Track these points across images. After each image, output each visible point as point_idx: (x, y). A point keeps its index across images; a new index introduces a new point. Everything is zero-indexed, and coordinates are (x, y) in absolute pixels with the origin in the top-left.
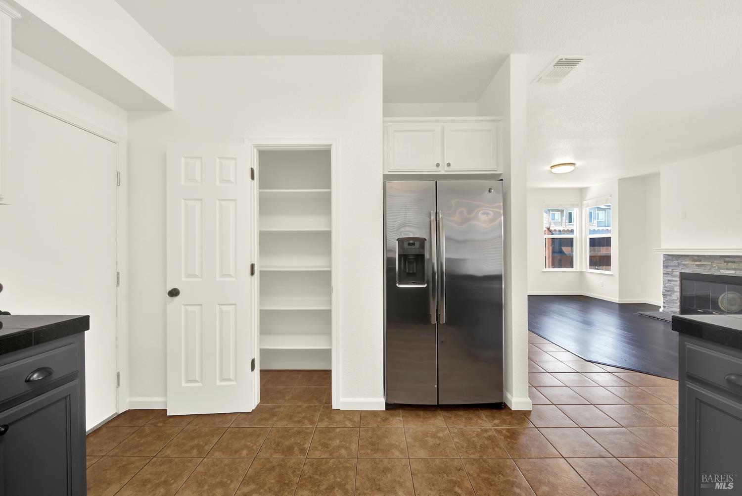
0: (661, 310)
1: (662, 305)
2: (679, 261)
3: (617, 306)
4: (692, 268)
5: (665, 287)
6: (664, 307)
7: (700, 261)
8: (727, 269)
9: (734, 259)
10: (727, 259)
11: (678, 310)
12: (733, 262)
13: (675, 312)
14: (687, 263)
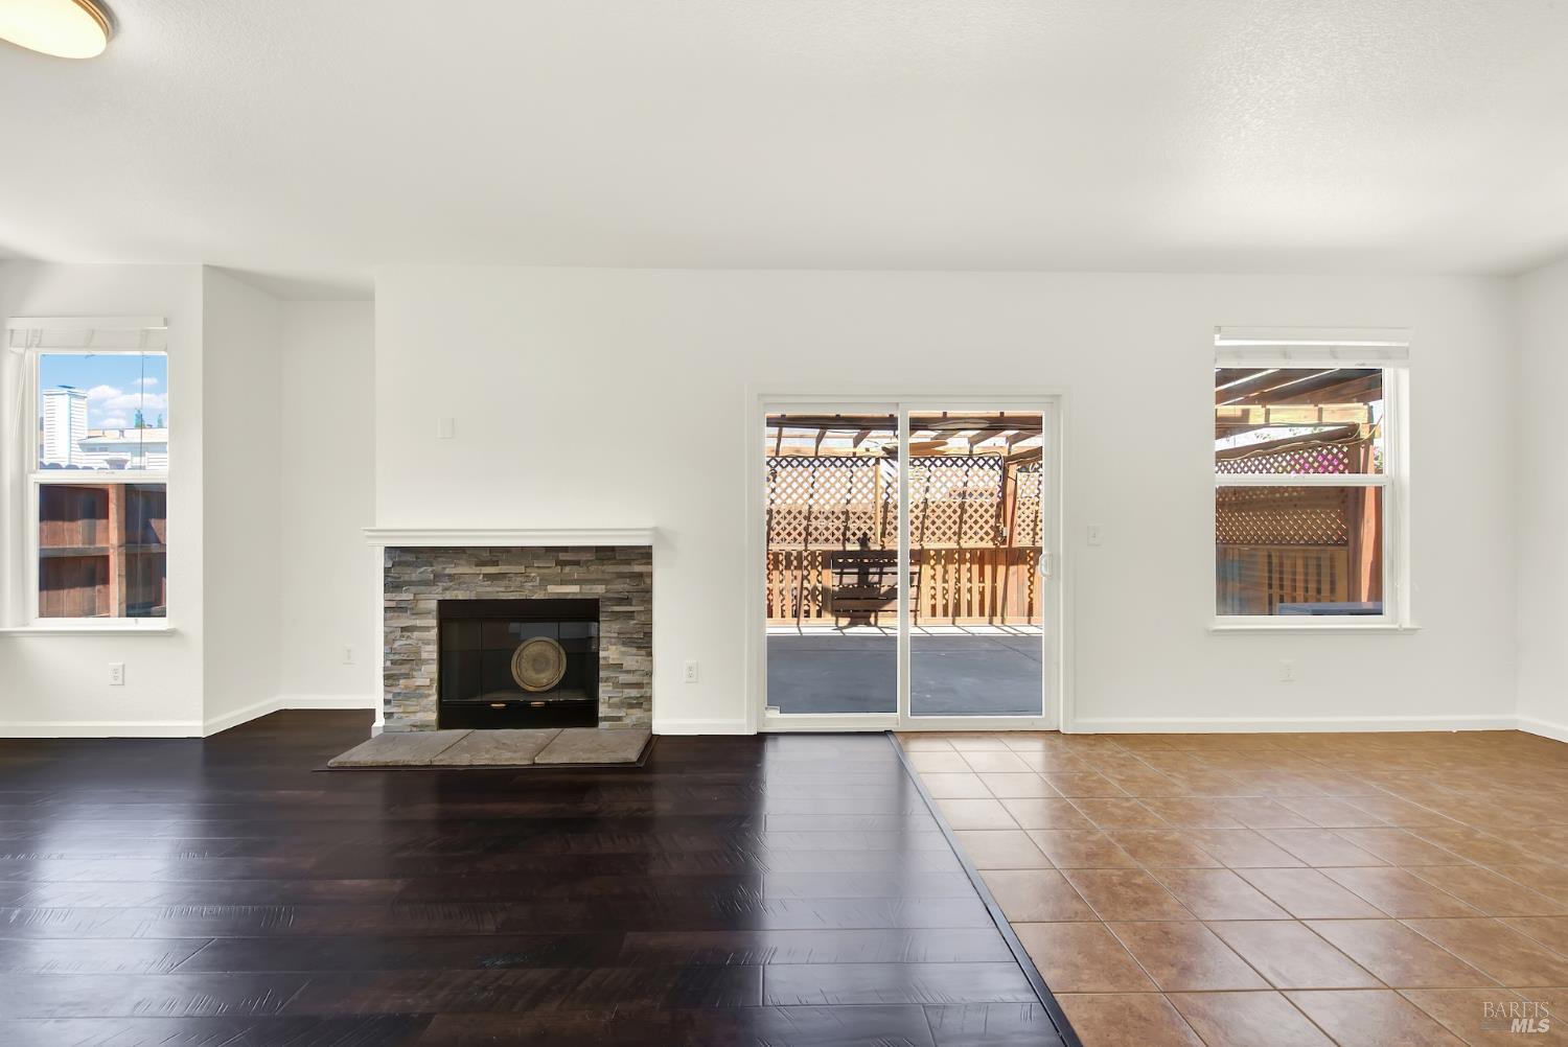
0: (377, 724)
1: (377, 705)
2: (438, 568)
4: (474, 587)
5: (390, 651)
6: (388, 716)
7: (495, 563)
8: (563, 582)
9: (584, 557)
10: (562, 556)
11: (433, 716)
12: (576, 563)
13: (422, 727)
14: (459, 570)
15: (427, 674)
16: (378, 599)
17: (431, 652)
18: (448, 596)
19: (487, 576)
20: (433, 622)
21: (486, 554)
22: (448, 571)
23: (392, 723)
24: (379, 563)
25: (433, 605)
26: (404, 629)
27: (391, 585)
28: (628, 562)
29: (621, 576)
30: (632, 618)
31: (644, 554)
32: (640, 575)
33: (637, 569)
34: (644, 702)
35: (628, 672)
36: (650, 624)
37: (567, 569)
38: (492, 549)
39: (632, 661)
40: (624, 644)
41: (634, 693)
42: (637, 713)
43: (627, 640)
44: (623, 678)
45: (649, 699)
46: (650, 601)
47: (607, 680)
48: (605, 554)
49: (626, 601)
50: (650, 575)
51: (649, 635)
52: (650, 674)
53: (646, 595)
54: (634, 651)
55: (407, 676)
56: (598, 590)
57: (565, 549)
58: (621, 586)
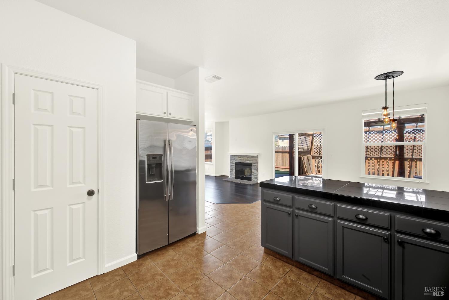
0: (229, 178)
1: (229, 175)
3: (214, 178)
4: (238, 160)
5: (230, 168)
6: (230, 176)
7: (240, 157)
8: (248, 160)
9: (249, 157)
10: (248, 157)
11: (234, 177)
12: (249, 158)
13: (233, 178)
14: (237, 158)
15: (234, 171)
16: (229, 162)
17: (234, 168)
18: (236, 162)
19: (240, 159)
20: (234, 165)
21: (239, 157)
22: (236, 158)
23: (231, 177)
24: (229, 157)
25: (234, 163)
26: (232, 165)
27: (231, 160)
28: (255, 158)
29: (254, 160)
30: (256, 166)
31: (257, 157)
32: (257, 160)
33: (256, 159)
34: (257, 178)
36: (258, 167)
37: (248, 159)
38: (240, 156)
39: (256, 172)
40: (255, 170)
41: (256, 177)
42: (256, 180)
43: (255, 169)
44: (255, 174)
45: (258, 178)
46: (258, 164)
47: (253, 174)
48: (253, 157)
49: (254, 163)
50: (258, 160)
51: (258, 169)
52: (258, 174)
53: (257, 163)
55: (232, 171)
56: (251, 162)
57: (248, 156)
58: (254, 161)
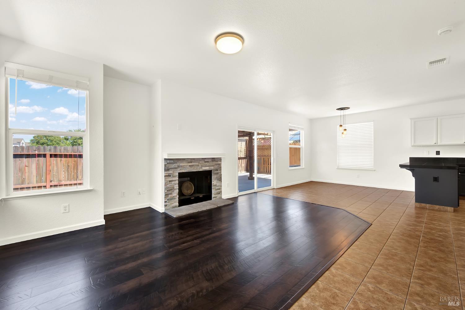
2: (178, 164)
4: (187, 168)
7: (191, 162)
8: (206, 166)
9: (209, 160)
10: (206, 160)
11: (177, 204)
14: (184, 164)
15: (176, 193)
16: (163, 173)
17: (177, 187)
18: (181, 171)
19: (190, 166)
20: (177, 179)
22: (181, 165)
24: (163, 163)
25: (177, 174)
26: (170, 181)
27: (167, 169)
28: (217, 161)
29: (216, 164)
30: (218, 174)
31: (220, 159)
35: (218, 186)
37: (206, 163)
38: (191, 159)
39: (218, 183)
41: (219, 191)
42: (219, 195)
43: (217, 179)
44: (217, 188)
46: (221, 170)
47: (214, 188)
48: (213, 159)
49: (217, 170)
50: (221, 164)
51: (221, 177)
52: (221, 186)
54: (218, 181)
55: (171, 194)
56: (212, 168)
58: (216, 167)
